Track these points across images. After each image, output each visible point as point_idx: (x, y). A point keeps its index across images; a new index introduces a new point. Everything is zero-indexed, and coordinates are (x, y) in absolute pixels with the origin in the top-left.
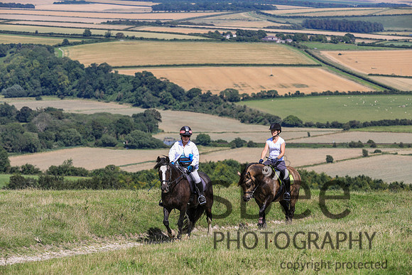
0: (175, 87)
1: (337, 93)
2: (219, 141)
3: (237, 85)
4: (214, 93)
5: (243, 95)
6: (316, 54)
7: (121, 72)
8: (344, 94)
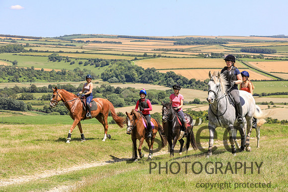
1: (256, 81)
2: (204, 102)
4: (201, 81)
6: (247, 63)
8: (259, 81)
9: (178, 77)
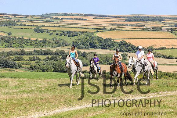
0: (133, 45)
3: (153, 45)
5: (155, 48)
7: (115, 41)
9: (128, 45)
